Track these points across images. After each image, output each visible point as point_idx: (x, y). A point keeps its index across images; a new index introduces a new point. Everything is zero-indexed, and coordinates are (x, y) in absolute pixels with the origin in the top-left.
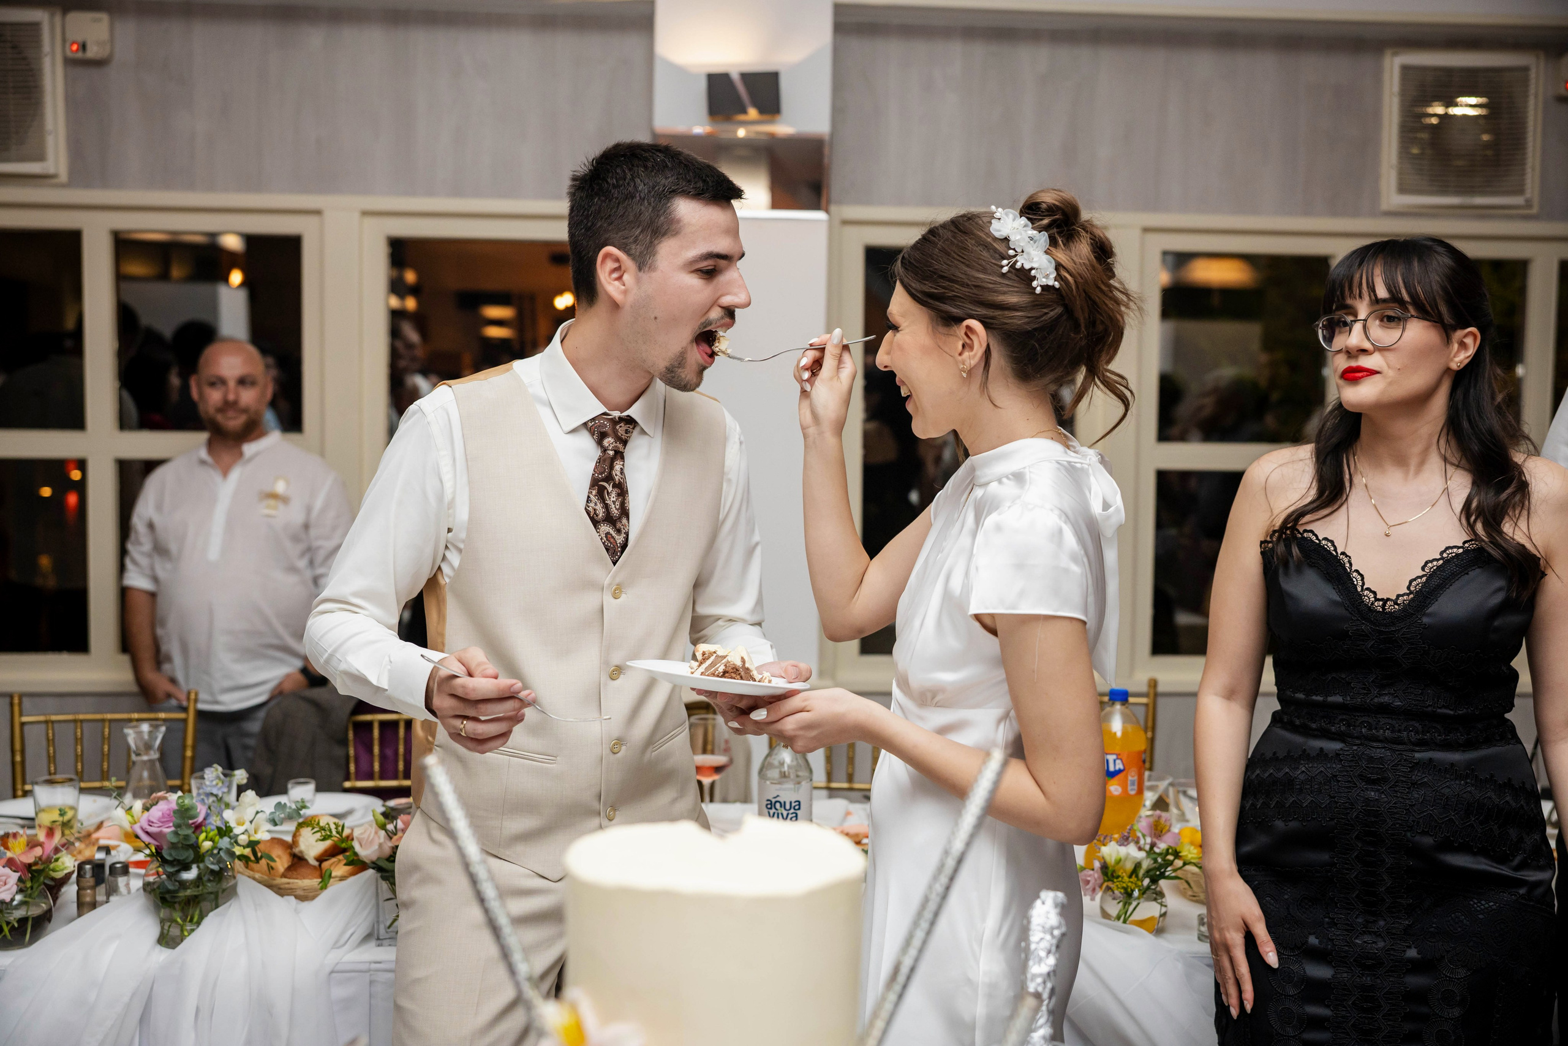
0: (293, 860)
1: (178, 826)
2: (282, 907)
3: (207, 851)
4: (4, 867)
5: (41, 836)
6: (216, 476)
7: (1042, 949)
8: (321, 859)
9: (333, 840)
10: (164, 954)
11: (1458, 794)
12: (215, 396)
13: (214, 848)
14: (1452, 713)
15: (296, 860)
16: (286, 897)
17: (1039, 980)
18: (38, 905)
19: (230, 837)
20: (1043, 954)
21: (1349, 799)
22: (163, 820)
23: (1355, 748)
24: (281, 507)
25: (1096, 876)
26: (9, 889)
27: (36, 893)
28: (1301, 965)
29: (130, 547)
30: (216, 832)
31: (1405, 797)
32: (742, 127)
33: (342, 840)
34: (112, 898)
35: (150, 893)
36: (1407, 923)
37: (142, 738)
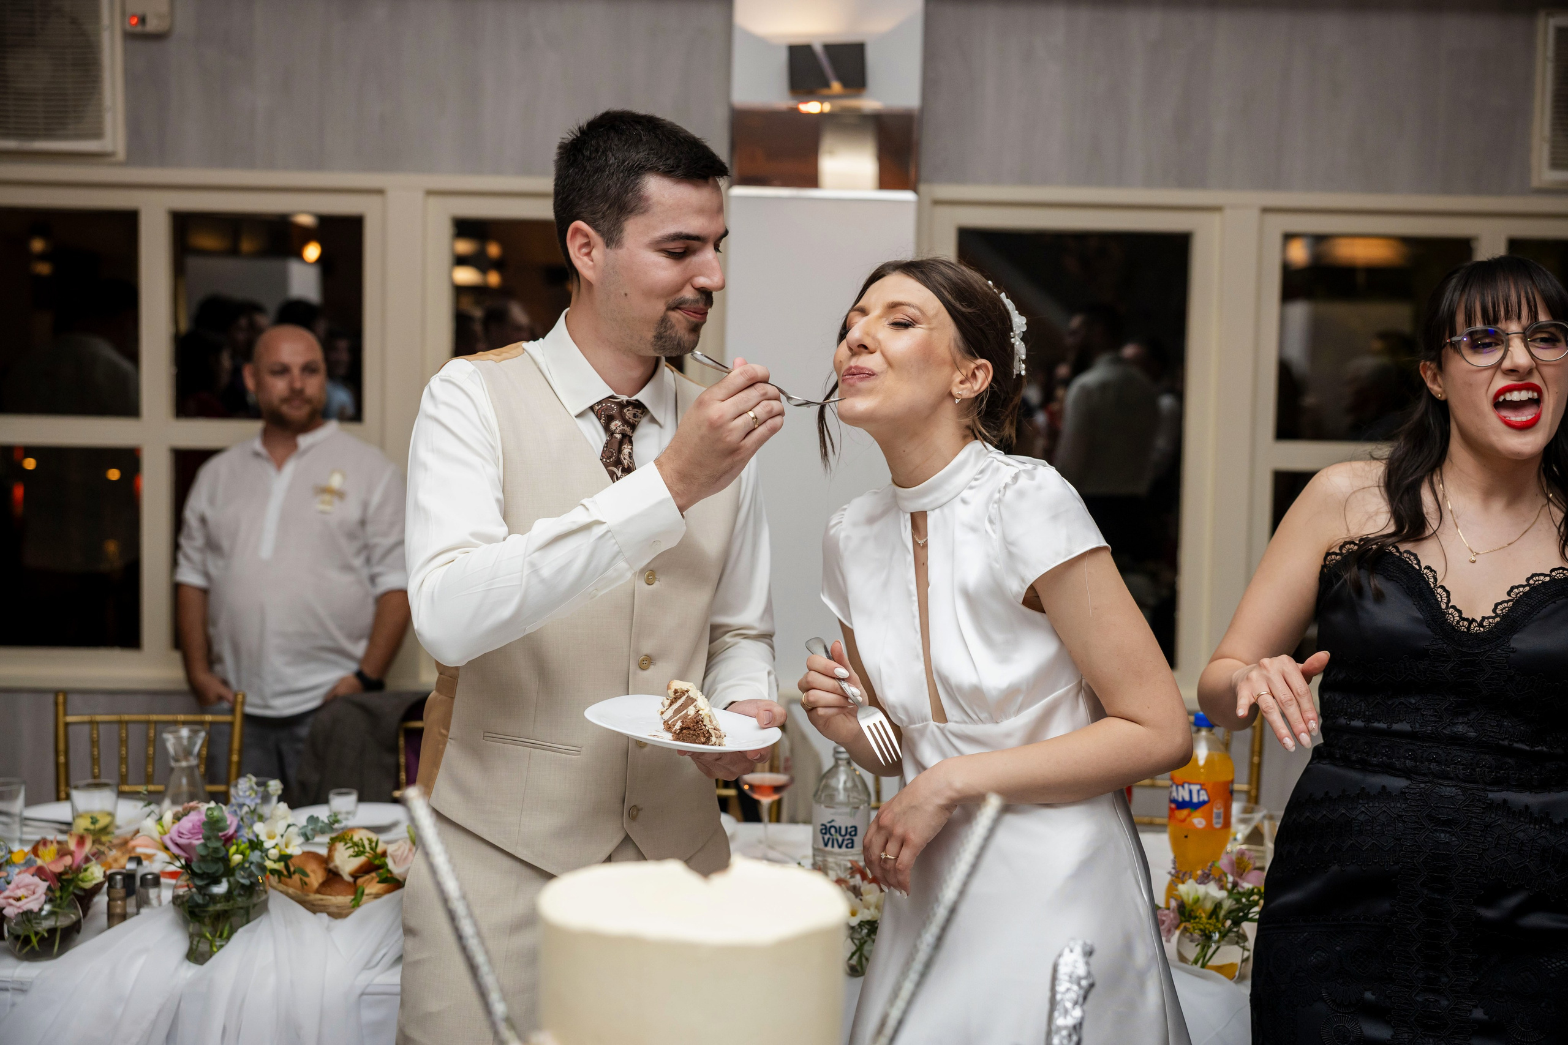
0: (328, 875)
1: (207, 838)
2: (313, 925)
3: (238, 864)
4: (33, 875)
5: (72, 845)
6: (270, 469)
7: (1068, 1000)
8: (356, 875)
9: (366, 857)
10: (191, 971)
11: (1533, 838)
12: (279, 386)
13: (244, 860)
14: (1528, 748)
15: (331, 875)
16: (319, 914)
17: (1064, 1033)
18: (66, 915)
19: (261, 851)
20: (1069, 1005)
21: (1416, 841)
22: (193, 831)
23: (1422, 785)
24: (336, 501)
25: (1172, 915)
26: (37, 899)
27: (66, 903)
28: (1357, 1024)
29: (183, 541)
30: (247, 844)
31: (1478, 840)
32: (827, 101)
33: (376, 856)
34: (143, 911)
35: (179, 906)
36: (1473, 980)
37: (181, 744)
